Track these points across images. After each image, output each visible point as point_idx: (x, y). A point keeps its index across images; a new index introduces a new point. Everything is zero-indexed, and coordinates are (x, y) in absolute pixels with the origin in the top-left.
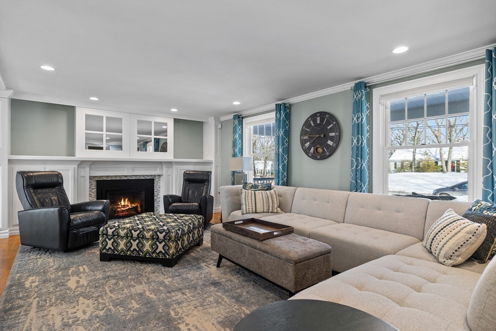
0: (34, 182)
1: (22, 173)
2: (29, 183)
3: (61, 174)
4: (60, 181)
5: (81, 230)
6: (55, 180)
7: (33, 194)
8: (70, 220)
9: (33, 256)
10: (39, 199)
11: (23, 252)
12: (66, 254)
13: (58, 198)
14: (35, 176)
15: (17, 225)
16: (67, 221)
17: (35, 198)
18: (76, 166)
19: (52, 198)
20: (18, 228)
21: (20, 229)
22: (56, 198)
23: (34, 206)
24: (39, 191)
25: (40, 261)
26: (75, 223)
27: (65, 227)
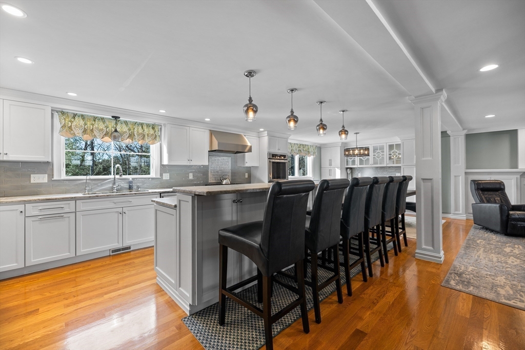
0: (482, 187)
1: (474, 181)
2: (479, 187)
3: (503, 182)
4: (502, 187)
5: (519, 223)
6: (498, 186)
7: (482, 195)
8: (509, 214)
9: (482, 232)
10: (486, 198)
11: (476, 228)
12: (506, 237)
13: (501, 199)
14: (482, 183)
15: (471, 213)
16: (506, 214)
17: (483, 197)
18: (519, 176)
19: (496, 199)
20: (472, 215)
21: (474, 216)
22: (499, 199)
23: (482, 201)
24: (486, 193)
25: (486, 235)
26: (513, 217)
27: (505, 218)
